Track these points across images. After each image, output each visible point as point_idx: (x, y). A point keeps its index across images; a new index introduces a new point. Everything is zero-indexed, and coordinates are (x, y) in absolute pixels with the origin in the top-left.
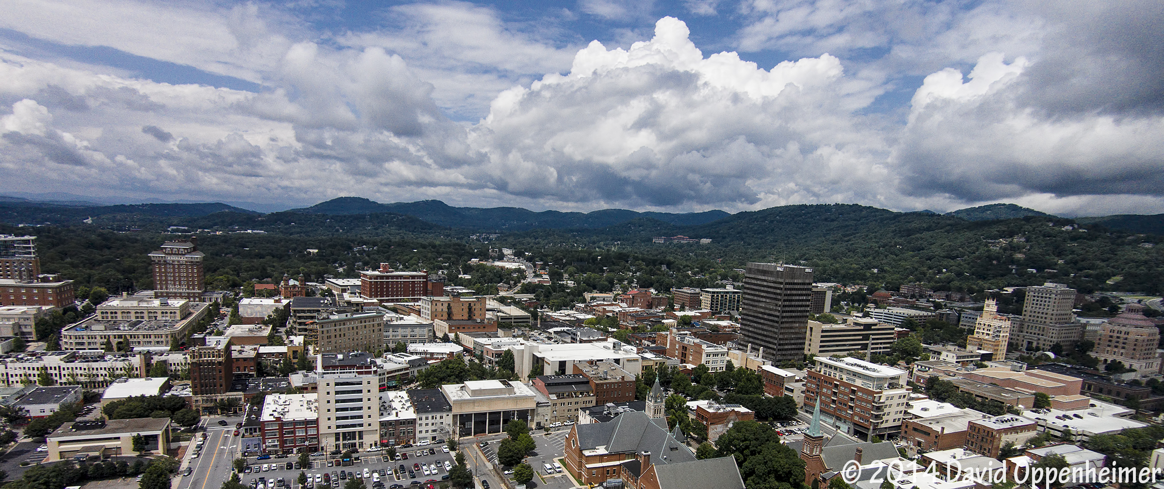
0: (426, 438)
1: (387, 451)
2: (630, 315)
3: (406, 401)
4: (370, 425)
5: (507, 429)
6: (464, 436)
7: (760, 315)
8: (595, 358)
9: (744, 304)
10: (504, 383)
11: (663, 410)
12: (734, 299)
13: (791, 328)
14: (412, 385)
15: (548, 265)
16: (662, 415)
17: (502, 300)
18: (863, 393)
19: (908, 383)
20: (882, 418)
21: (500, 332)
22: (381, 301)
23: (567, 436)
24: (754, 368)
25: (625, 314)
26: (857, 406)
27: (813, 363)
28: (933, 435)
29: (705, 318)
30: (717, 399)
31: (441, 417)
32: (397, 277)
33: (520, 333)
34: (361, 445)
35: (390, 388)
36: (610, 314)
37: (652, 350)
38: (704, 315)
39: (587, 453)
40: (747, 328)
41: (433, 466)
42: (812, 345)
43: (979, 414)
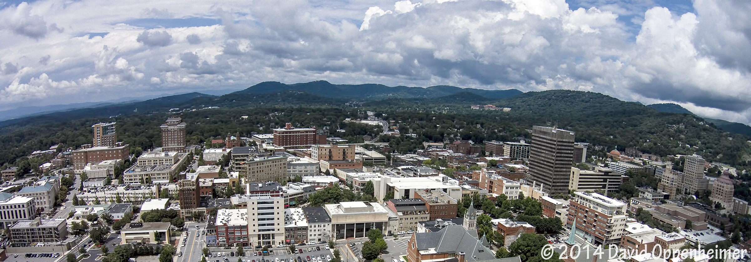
0: (314, 239)
1: (290, 247)
2: (455, 158)
3: (302, 215)
4: (279, 230)
5: (368, 235)
6: (339, 239)
7: (542, 162)
8: (430, 188)
9: (532, 154)
10: (367, 204)
11: (475, 225)
12: (526, 150)
13: (561, 171)
14: (305, 204)
15: (399, 123)
16: (474, 228)
17: (367, 147)
18: (602, 217)
19: (627, 212)
20: (611, 234)
21: (364, 169)
22: (286, 148)
23: (409, 240)
24: (537, 198)
25: (451, 158)
26: (598, 225)
27: (574, 195)
28: (637, 245)
29: (506, 162)
30: (511, 218)
31: (324, 226)
32: (297, 132)
33: (378, 169)
34: (274, 243)
35: (291, 206)
36: (441, 158)
37: (469, 183)
38: (505, 160)
39: (422, 252)
40: (533, 170)
41: (319, 258)
42: (574, 184)
43: (661, 232)
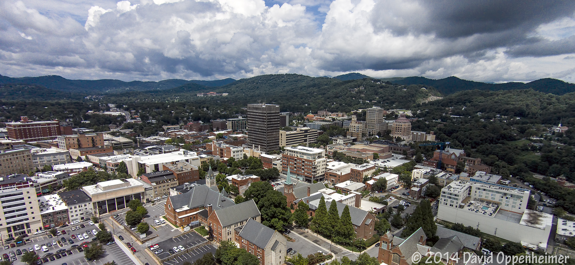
0: (77, 219)
1: (50, 231)
2: (190, 136)
3: (59, 200)
4: (34, 218)
5: (129, 205)
6: (102, 213)
7: (257, 130)
8: (175, 160)
9: (249, 125)
10: (123, 180)
11: (215, 183)
12: (243, 123)
13: (272, 135)
14: (61, 190)
15: (139, 112)
16: (215, 185)
17: (113, 134)
18: (308, 162)
19: (326, 155)
20: (316, 172)
21: (115, 152)
23: (165, 203)
24: (257, 156)
25: (187, 136)
26: (306, 168)
27: (284, 150)
28: (338, 177)
29: (230, 134)
30: (241, 173)
31: (85, 205)
32: (36, 125)
33: (128, 151)
34: (29, 231)
35: (44, 194)
36: (179, 136)
37: (205, 153)
38: (229, 133)
39: (178, 211)
40: (251, 137)
41: (85, 234)
42: (283, 142)
43: (354, 165)
